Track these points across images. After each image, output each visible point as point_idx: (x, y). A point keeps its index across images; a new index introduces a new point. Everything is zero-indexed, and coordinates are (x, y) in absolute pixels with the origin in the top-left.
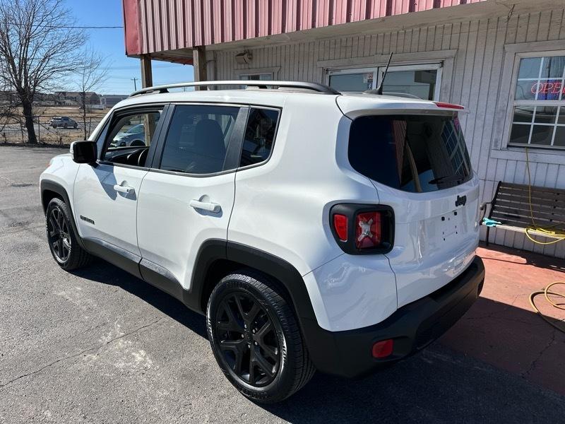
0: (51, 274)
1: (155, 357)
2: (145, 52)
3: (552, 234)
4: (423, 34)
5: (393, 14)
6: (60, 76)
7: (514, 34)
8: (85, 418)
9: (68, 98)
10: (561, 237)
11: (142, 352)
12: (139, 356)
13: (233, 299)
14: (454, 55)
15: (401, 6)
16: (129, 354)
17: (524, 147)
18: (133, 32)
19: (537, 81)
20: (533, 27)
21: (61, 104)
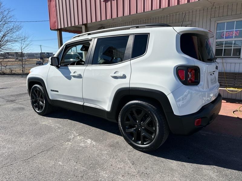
0: (36, 117)
1: (95, 141)
2: (59, 28)
3: (236, 89)
4: (178, 16)
5: (171, 6)
6: (10, 44)
7: (214, 14)
8: (77, 163)
9: (10, 55)
10: (240, 90)
11: (89, 140)
12: (89, 141)
13: (132, 111)
14: (190, 23)
15: (174, 2)
16: (84, 141)
17: (221, 58)
18: (53, 20)
19: (224, 32)
20: (221, 11)
21: (6, 58)
